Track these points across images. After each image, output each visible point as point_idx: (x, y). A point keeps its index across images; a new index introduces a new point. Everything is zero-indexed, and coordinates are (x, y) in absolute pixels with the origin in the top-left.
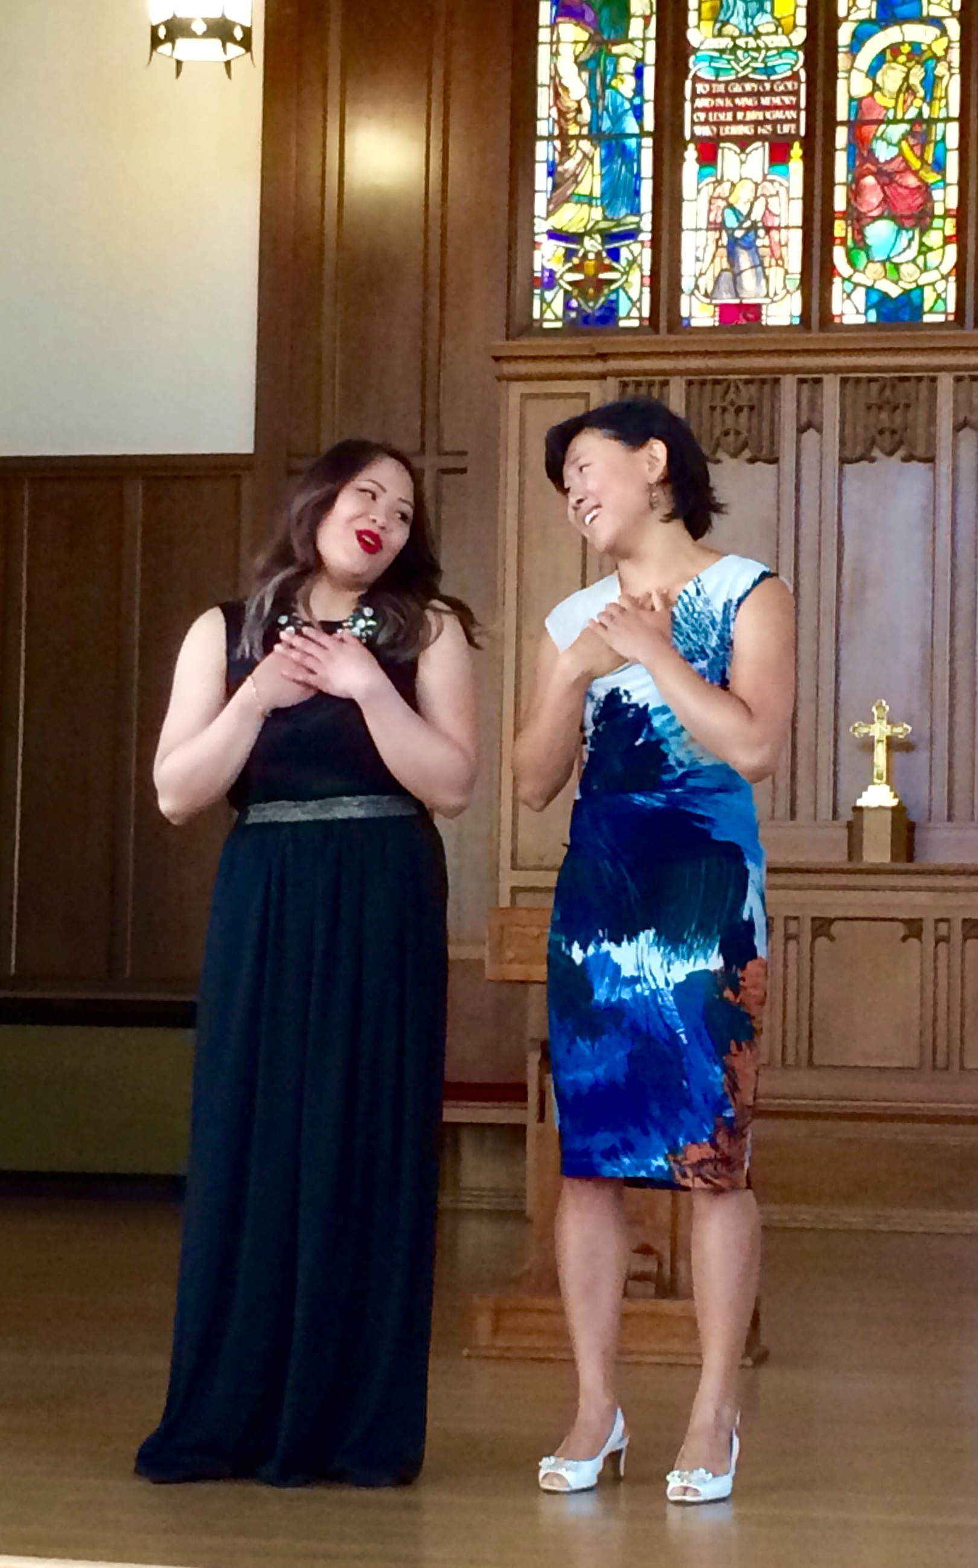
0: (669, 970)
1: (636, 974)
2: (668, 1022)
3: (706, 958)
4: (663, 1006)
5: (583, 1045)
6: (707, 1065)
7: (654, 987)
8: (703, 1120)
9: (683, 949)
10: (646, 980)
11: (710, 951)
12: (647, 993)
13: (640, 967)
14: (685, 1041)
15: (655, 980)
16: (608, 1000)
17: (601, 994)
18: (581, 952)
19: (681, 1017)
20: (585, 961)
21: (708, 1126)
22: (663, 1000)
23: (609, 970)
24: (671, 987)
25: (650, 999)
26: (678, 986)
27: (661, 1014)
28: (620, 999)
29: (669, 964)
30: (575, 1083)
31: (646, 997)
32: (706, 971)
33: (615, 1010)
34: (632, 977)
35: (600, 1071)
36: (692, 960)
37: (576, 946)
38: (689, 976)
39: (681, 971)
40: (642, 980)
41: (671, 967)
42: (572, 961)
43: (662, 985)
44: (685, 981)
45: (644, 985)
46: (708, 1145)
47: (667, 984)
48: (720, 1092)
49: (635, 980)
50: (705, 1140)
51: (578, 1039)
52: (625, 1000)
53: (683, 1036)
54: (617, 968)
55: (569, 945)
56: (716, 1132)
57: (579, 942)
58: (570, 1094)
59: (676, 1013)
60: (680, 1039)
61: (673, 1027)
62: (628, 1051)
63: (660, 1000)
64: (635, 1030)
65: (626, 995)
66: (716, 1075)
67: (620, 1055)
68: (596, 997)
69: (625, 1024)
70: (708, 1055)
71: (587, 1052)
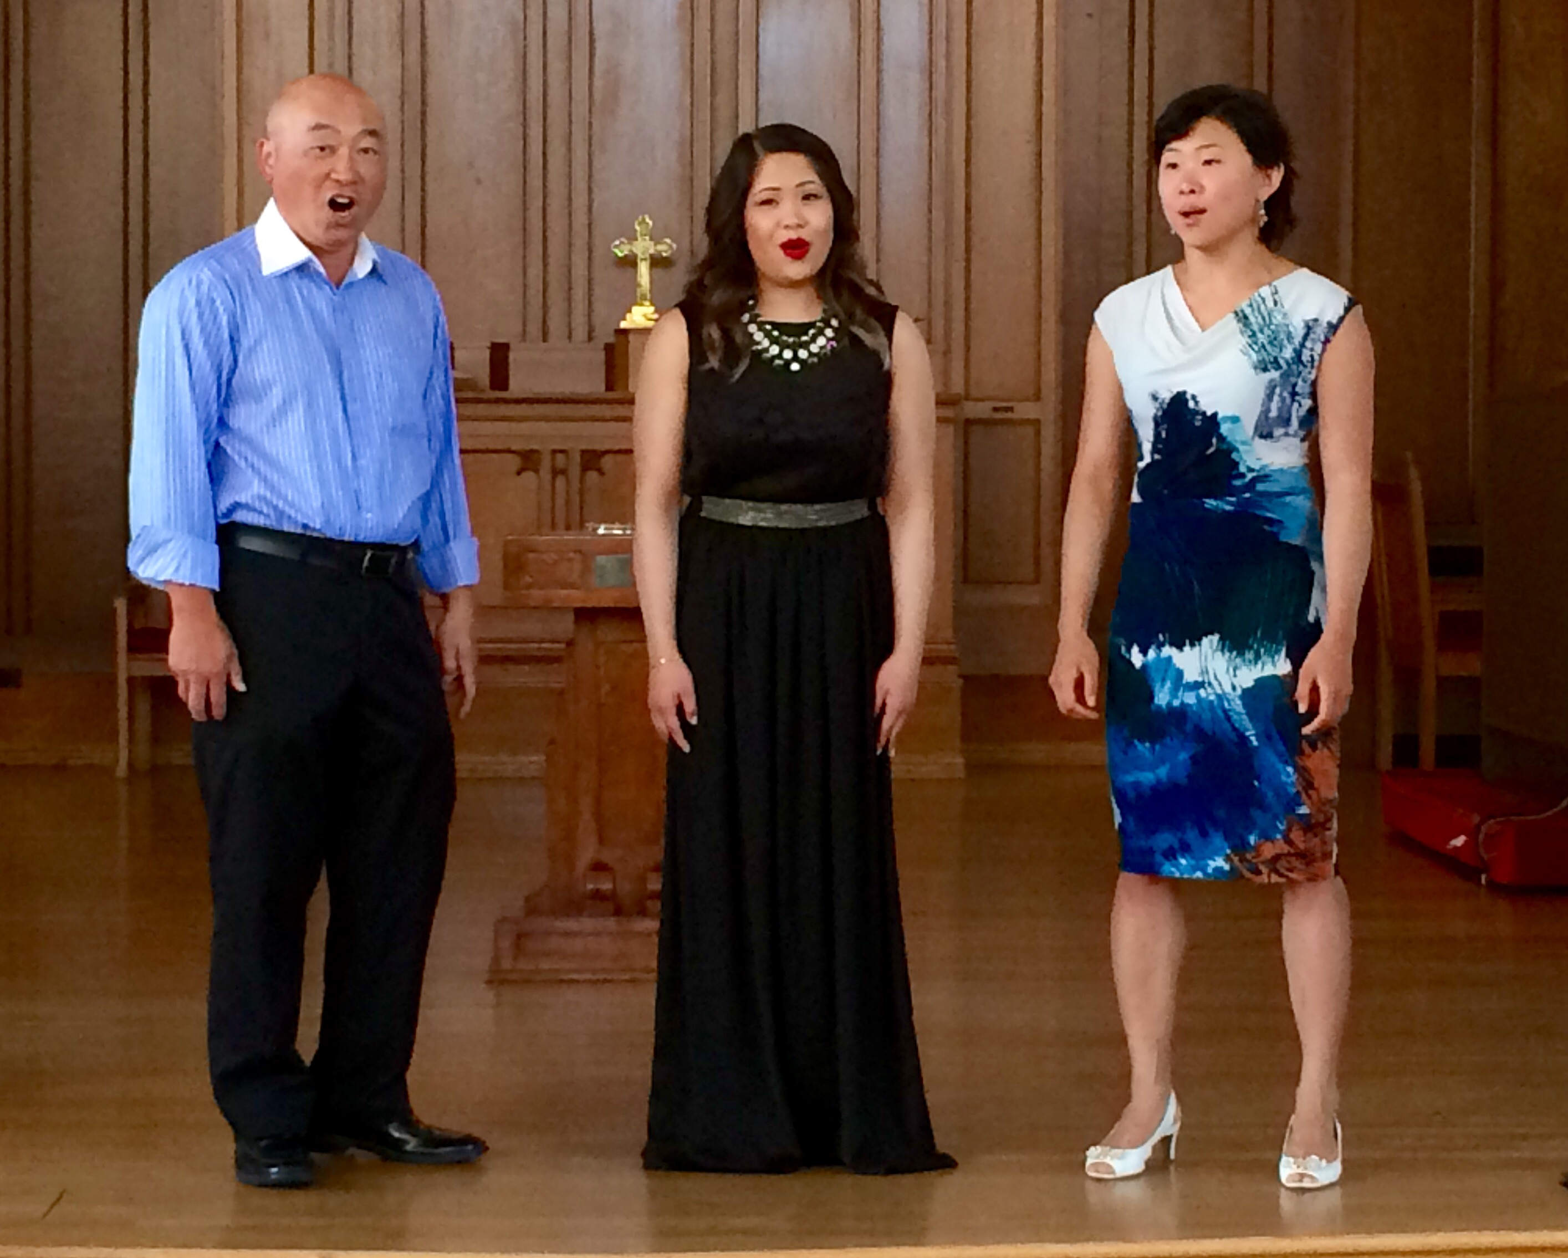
62: (1192, 752)
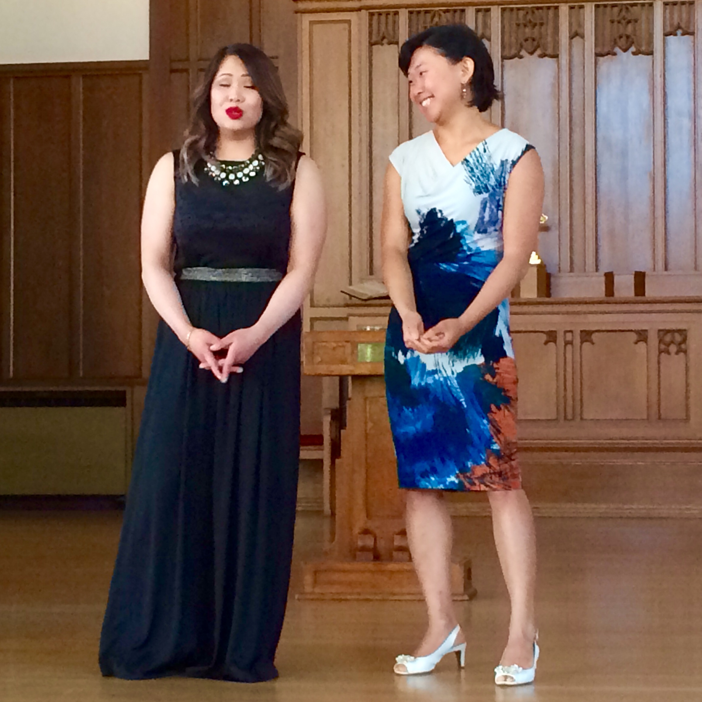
0: (453, 366)
1: (434, 368)
2: (455, 395)
3: (474, 358)
4: (450, 386)
5: (407, 411)
6: (478, 418)
7: (445, 375)
8: (480, 451)
9: (460, 354)
10: (440, 372)
11: (476, 353)
12: (442, 379)
13: (437, 364)
14: (465, 406)
15: (446, 372)
16: (420, 384)
17: (416, 381)
18: (403, 357)
19: (462, 392)
20: (406, 362)
21: (483, 454)
22: (451, 383)
23: (419, 367)
24: (455, 375)
25: (443, 382)
26: (459, 375)
27: (451, 392)
28: (426, 383)
29: (453, 362)
30: (406, 433)
31: (441, 382)
32: (475, 365)
33: (425, 391)
34: (433, 371)
35: (419, 425)
36: (466, 359)
37: (400, 353)
38: (466, 368)
39: (459, 367)
40: (438, 372)
41: (455, 363)
42: (399, 362)
43: (450, 374)
44: (463, 372)
45: (439, 374)
46: (485, 465)
47: (453, 373)
48: (488, 435)
49: (435, 372)
50: (483, 463)
51: (404, 408)
52: (430, 384)
53: (464, 403)
54: (424, 365)
55: (397, 354)
56: (488, 458)
57: (402, 351)
58: (402, 439)
59: (459, 390)
60: (463, 405)
61: (458, 398)
62: (433, 413)
63: (449, 382)
64: (436, 400)
65: (430, 380)
66: (484, 425)
67: (429, 415)
68: (412, 383)
69: (431, 397)
70: (478, 413)
71: (410, 414)
